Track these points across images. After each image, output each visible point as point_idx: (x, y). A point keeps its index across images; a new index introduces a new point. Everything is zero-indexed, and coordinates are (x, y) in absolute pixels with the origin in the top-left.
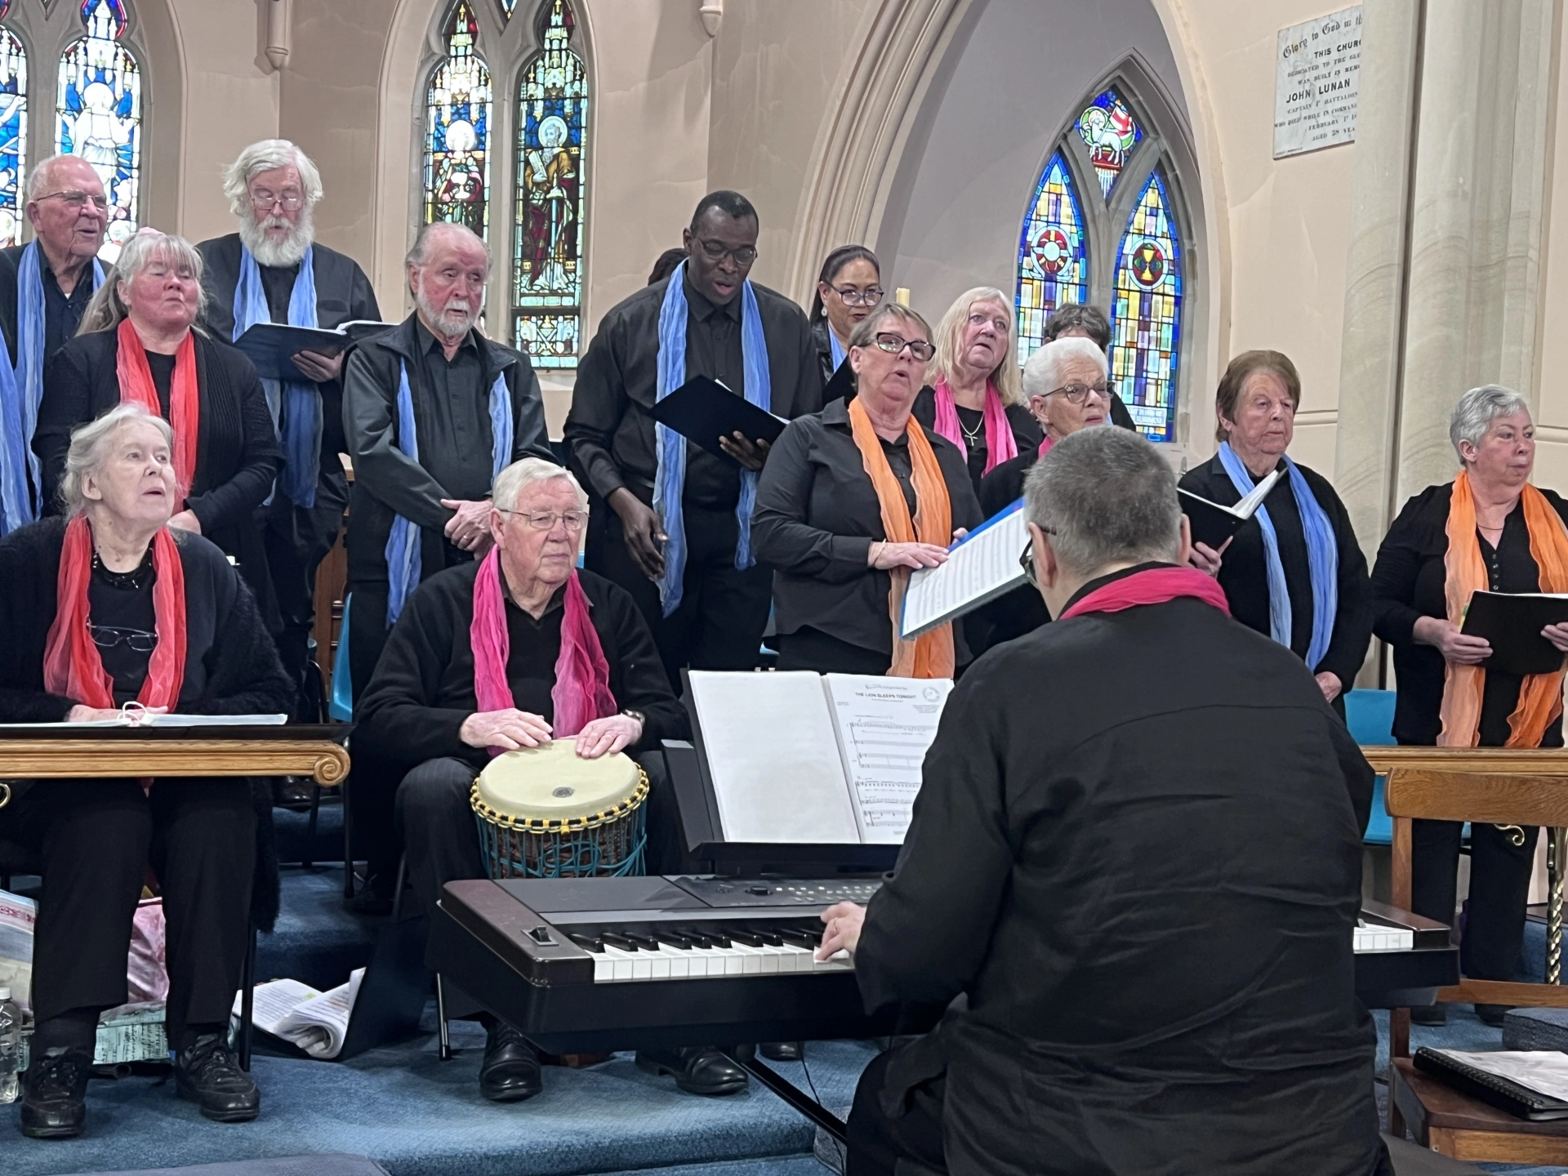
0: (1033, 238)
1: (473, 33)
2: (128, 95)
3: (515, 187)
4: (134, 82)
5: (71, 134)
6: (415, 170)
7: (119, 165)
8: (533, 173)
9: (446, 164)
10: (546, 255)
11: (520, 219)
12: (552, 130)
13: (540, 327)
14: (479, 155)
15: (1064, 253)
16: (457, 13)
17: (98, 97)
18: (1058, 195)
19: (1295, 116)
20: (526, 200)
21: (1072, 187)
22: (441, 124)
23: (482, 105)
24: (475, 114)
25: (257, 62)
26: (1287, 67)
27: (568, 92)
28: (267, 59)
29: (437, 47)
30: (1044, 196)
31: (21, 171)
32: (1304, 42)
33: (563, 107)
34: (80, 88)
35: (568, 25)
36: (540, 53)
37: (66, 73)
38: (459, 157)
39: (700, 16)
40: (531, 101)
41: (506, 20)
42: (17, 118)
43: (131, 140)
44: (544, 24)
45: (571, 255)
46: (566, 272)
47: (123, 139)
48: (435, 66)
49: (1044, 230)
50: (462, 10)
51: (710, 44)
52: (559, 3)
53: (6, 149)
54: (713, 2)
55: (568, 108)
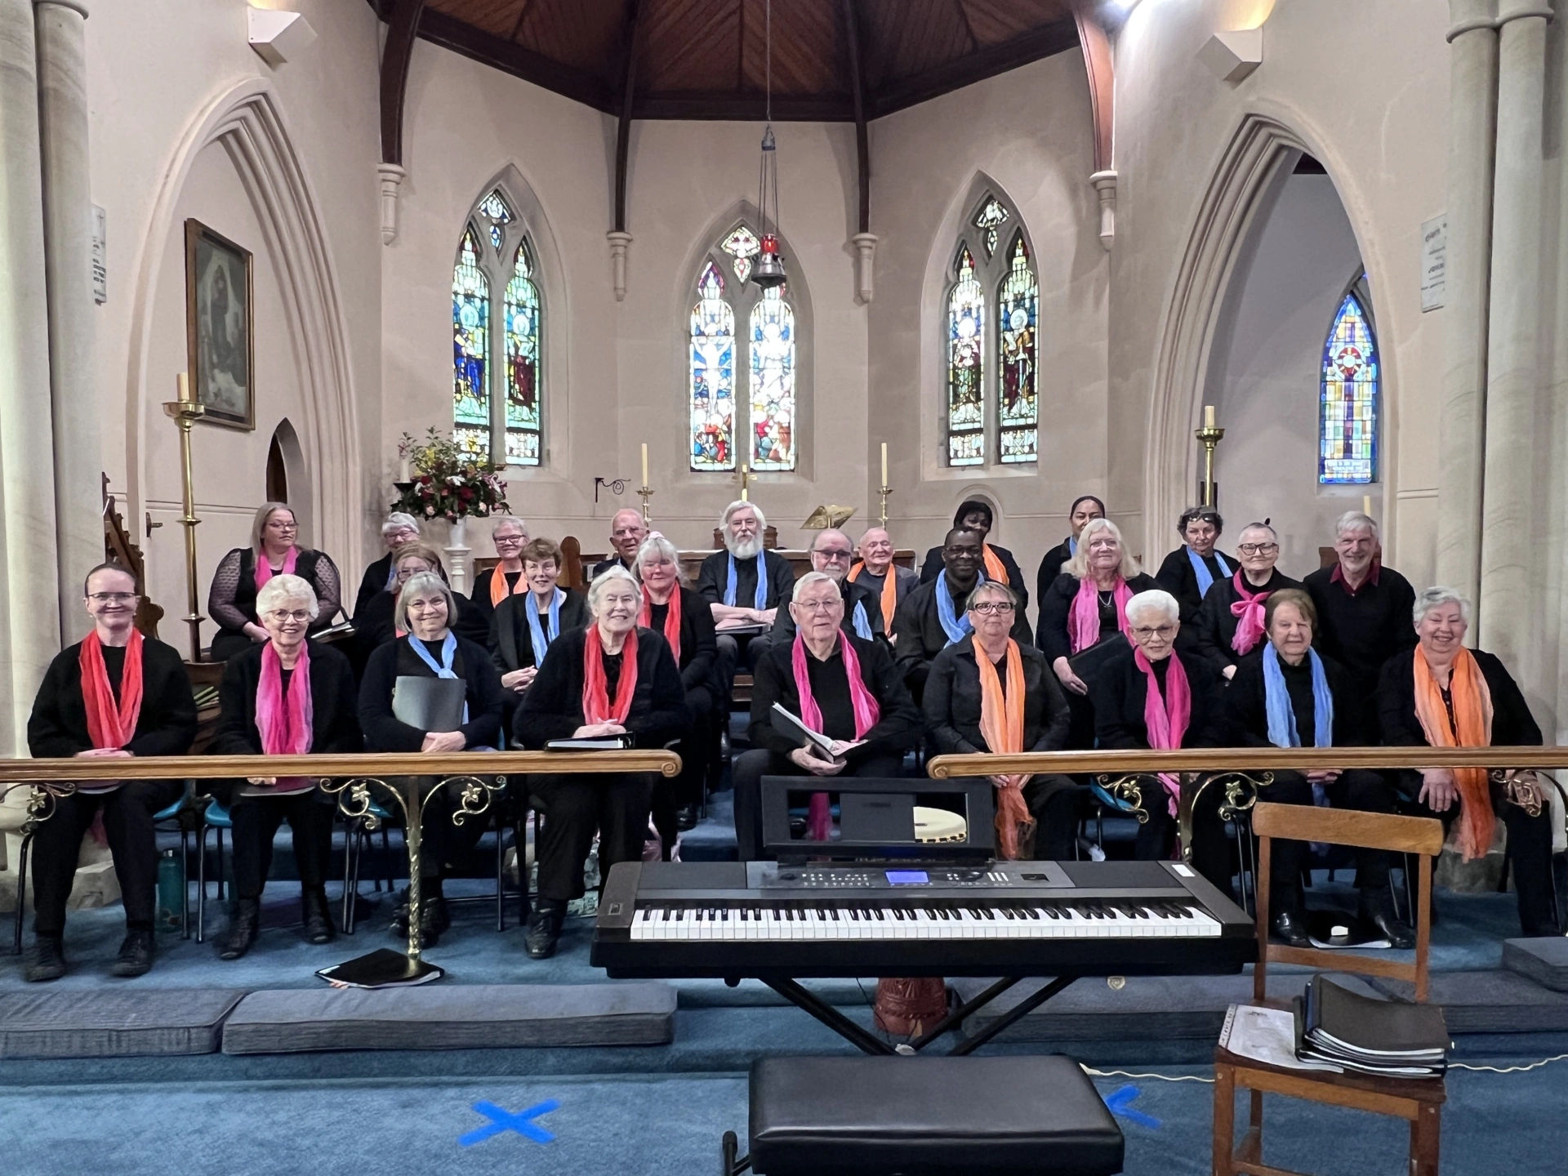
0: (1333, 354)
1: (972, 266)
2: (787, 328)
3: (998, 355)
4: (790, 321)
5: (758, 354)
6: (942, 351)
7: (784, 367)
8: (1008, 345)
9: (959, 346)
10: (1017, 394)
11: (1002, 373)
12: (1019, 318)
13: (1015, 438)
14: (977, 338)
15: (1359, 362)
16: (963, 256)
17: (772, 331)
18: (1353, 324)
20: (1005, 362)
22: (956, 322)
23: (978, 308)
24: (974, 314)
25: (854, 301)
26: (1428, 248)
27: (1027, 295)
28: (860, 298)
29: (952, 279)
30: (1342, 326)
31: (734, 377)
32: (1438, 231)
33: (1024, 304)
34: (762, 329)
35: (1026, 254)
36: (1010, 272)
37: (754, 320)
38: (966, 341)
39: (1100, 241)
40: (1006, 303)
41: (990, 256)
42: (730, 349)
43: (789, 354)
44: (1011, 255)
45: (1031, 392)
46: (1029, 403)
47: (785, 354)
48: (951, 286)
49: (1342, 348)
50: (966, 254)
51: (1106, 257)
52: (1020, 242)
53: (725, 366)
54: (1108, 230)
55: (1027, 305)
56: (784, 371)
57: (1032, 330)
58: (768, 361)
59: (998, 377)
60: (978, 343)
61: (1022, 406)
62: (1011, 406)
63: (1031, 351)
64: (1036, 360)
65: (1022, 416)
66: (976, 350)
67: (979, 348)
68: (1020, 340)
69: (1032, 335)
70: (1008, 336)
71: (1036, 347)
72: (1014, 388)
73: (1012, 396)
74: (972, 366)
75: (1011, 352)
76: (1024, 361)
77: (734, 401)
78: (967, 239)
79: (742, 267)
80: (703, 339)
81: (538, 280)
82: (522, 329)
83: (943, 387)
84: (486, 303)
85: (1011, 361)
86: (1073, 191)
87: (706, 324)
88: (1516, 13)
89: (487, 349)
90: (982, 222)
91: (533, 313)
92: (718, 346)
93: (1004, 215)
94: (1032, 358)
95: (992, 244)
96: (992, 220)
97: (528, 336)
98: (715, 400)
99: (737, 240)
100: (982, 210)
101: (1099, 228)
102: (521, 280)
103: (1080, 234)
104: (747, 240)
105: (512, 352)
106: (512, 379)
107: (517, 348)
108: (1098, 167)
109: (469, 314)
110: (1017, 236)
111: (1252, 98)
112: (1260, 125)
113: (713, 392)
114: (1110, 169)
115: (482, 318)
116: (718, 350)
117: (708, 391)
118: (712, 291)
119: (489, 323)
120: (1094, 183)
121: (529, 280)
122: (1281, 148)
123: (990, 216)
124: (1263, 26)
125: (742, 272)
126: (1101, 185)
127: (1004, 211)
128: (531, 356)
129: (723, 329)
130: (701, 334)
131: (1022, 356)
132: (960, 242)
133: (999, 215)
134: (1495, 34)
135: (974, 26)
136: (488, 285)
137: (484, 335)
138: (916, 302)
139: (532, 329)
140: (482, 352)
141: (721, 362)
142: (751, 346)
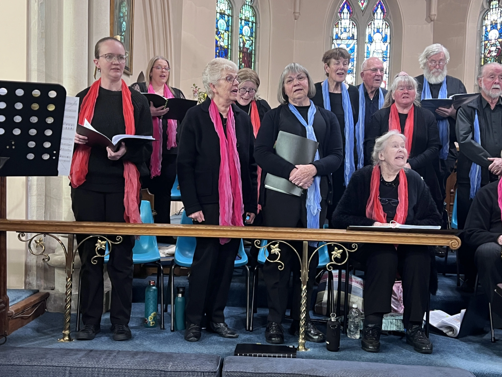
1: (499, 1)
2: (386, 35)
4: (388, 31)
5: (370, 50)
6: (478, 48)
7: (383, 57)
17: (377, 37)
22: (487, 31)
24: (499, 26)
25: (426, 20)
28: (429, 18)
29: (486, 7)
31: (355, 62)
34: (372, 35)
37: (368, 31)
42: (354, 47)
43: (387, 49)
48: (485, 12)
77: (354, 75)
79: (362, 1)
80: (339, 42)
81: (256, 7)
84: (230, 18)
87: (342, 33)
91: (252, 24)
92: (348, 45)
102: (247, 6)
118: (345, 15)
119: (231, 29)
121: (251, 7)
125: (362, 4)
128: (250, 48)
129: (351, 36)
130: (338, 38)
136: (231, 8)
138: (464, 18)
142: (366, 45)
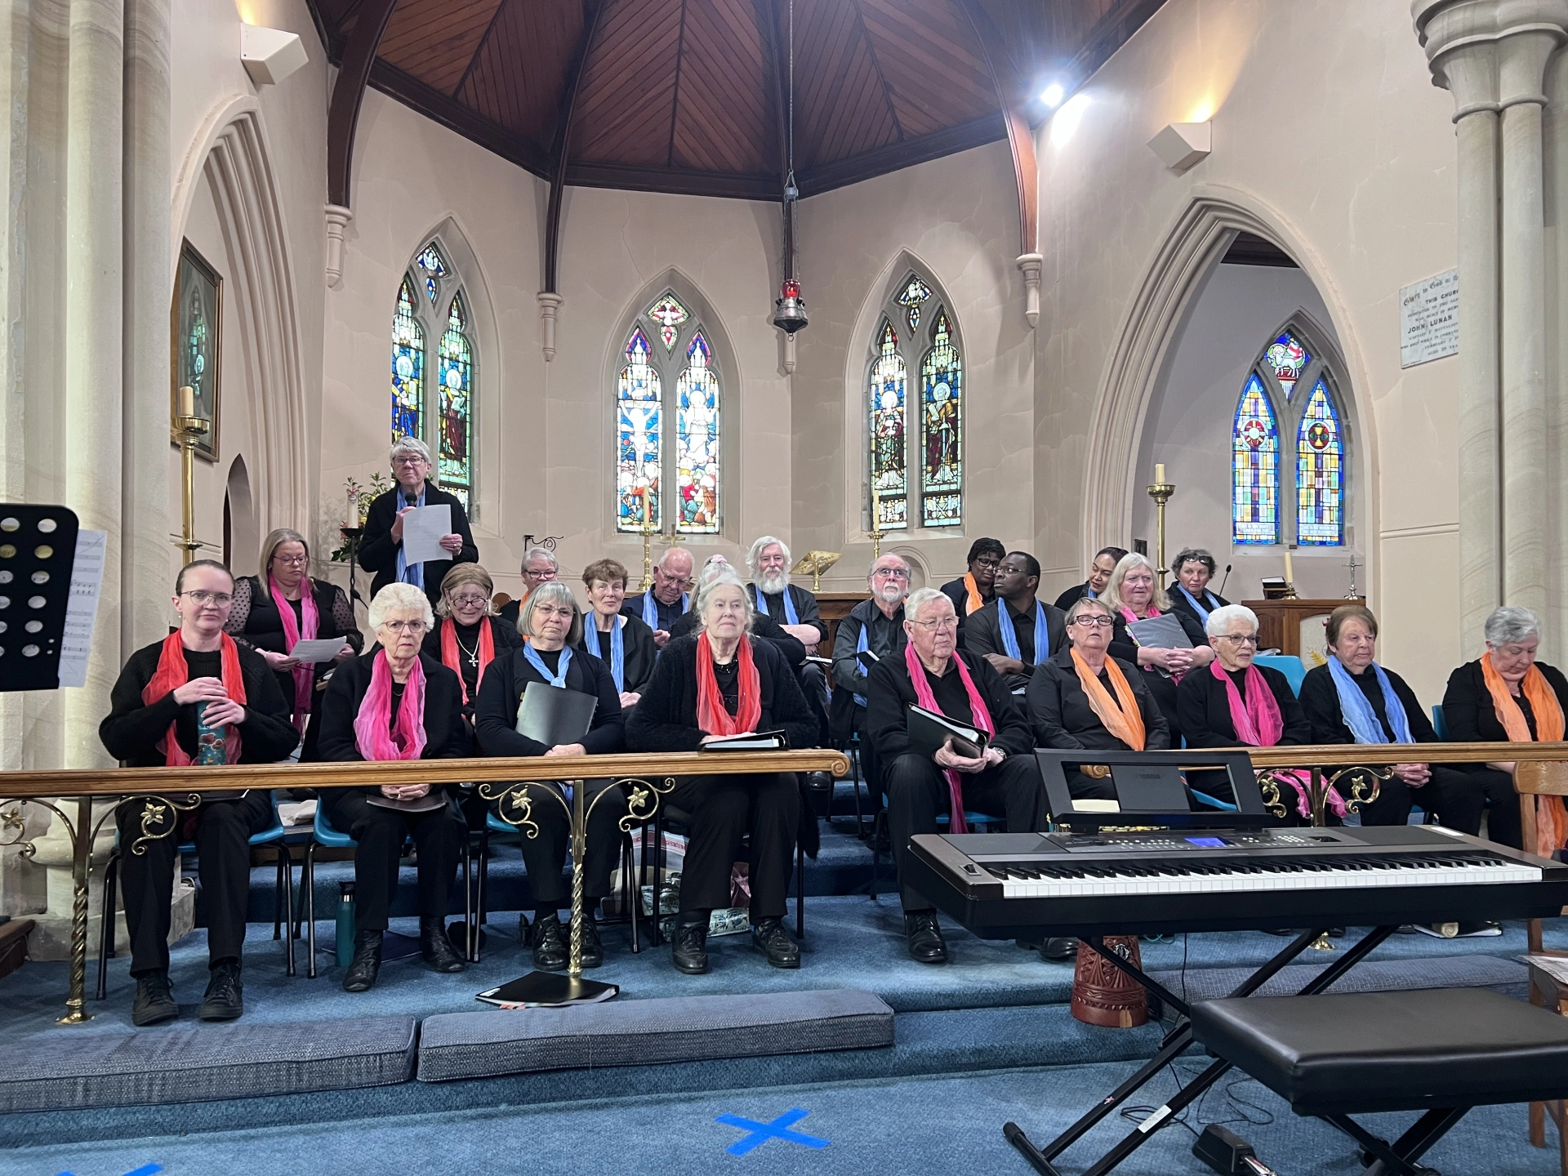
0: (1241, 426)
1: (895, 342)
2: (712, 396)
3: (921, 425)
4: (715, 389)
5: (684, 420)
6: (865, 421)
7: (709, 433)
8: (931, 416)
9: (882, 416)
10: (940, 461)
11: (924, 442)
12: (941, 391)
13: (938, 503)
14: (900, 409)
15: (1262, 434)
16: (885, 332)
17: (697, 399)
18: (1256, 400)
19: (1415, 341)
20: (928, 431)
21: (1265, 393)
22: (879, 394)
23: (901, 381)
24: (897, 387)
25: (778, 371)
26: (1406, 311)
27: (950, 369)
28: (784, 369)
29: (874, 352)
30: (1247, 400)
31: (660, 441)
32: (1418, 295)
33: (947, 378)
34: (688, 395)
35: (949, 331)
36: (933, 348)
37: (681, 387)
38: (889, 411)
39: (1026, 317)
40: (929, 376)
41: (913, 332)
42: (657, 414)
43: (715, 420)
44: (934, 332)
45: (954, 460)
46: (952, 470)
47: (711, 420)
48: (874, 361)
49: (1248, 421)
50: (888, 329)
51: (1032, 332)
52: (942, 319)
53: (652, 430)
54: (1034, 307)
55: (950, 377)
56: (709, 438)
57: (954, 401)
58: (694, 426)
59: (922, 446)
60: (901, 414)
61: (945, 473)
62: (934, 474)
63: (954, 421)
64: (959, 430)
65: (944, 483)
66: (899, 421)
67: (902, 419)
68: (943, 411)
69: (955, 407)
70: (931, 407)
71: (959, 417)
72: (937, 456)
73: (935, 463)
74: (895, 436)
75: (934, 422)
76: (947, 430)
77: (660, 465)
78: (891, 317)
79: (668, 335)
80: (629, 404)
81: (471, 335)
82: (454, 383)
83: (865, 455)
84: (421, 354)
85: (934, 430)
86: (998, 273)
87: (634, 389)
88: (1519, 99)
89: (421, 401)
90: (904, 300)
91: (465, 368)
92: (646, 411)
93: (926, 294)
94: (955, 429)
95: (914, 321)
96: (915, 299)
97: (459, 390)
98: (641, 463)
99: (663, 309)
100: (906, 286)
101: (1025, 306)
102: (454, 333)
103: (1005, 313)
104: (673, 309)
105: (445, 404)
106: (444, 432)
107: (450, 403)
108: (1024, 250)
109: (405, 365)
110: (942, 316)
111: (1200, 184)
112: (1208, 208)
113: (640, 456)
114: (1035, 252)
115: (416, 369)
116: (645, 414)
117: (635, 454)
118: (639, 356)
119: (423, 375)
120: (1020, 266)
121: (462, 335)
122: (1224, 230)
123: (912, 294)
124: (1211, 120)
125: (669, 339)
126: (1027, 266)
127: (926, 289)
128: (462, 410)
129: (650, 394)
130: (628, 398)
131: (944, 426)
132: (883, 318)
133: (921, 293)
134: (1496, 117)
135: (899, 115)
136: (422, 336)
137: (418, 385)
138: (840, 371)
139: (464, 383)
140: (415, 403)
141: (649, 426)
142: (678, 412)
